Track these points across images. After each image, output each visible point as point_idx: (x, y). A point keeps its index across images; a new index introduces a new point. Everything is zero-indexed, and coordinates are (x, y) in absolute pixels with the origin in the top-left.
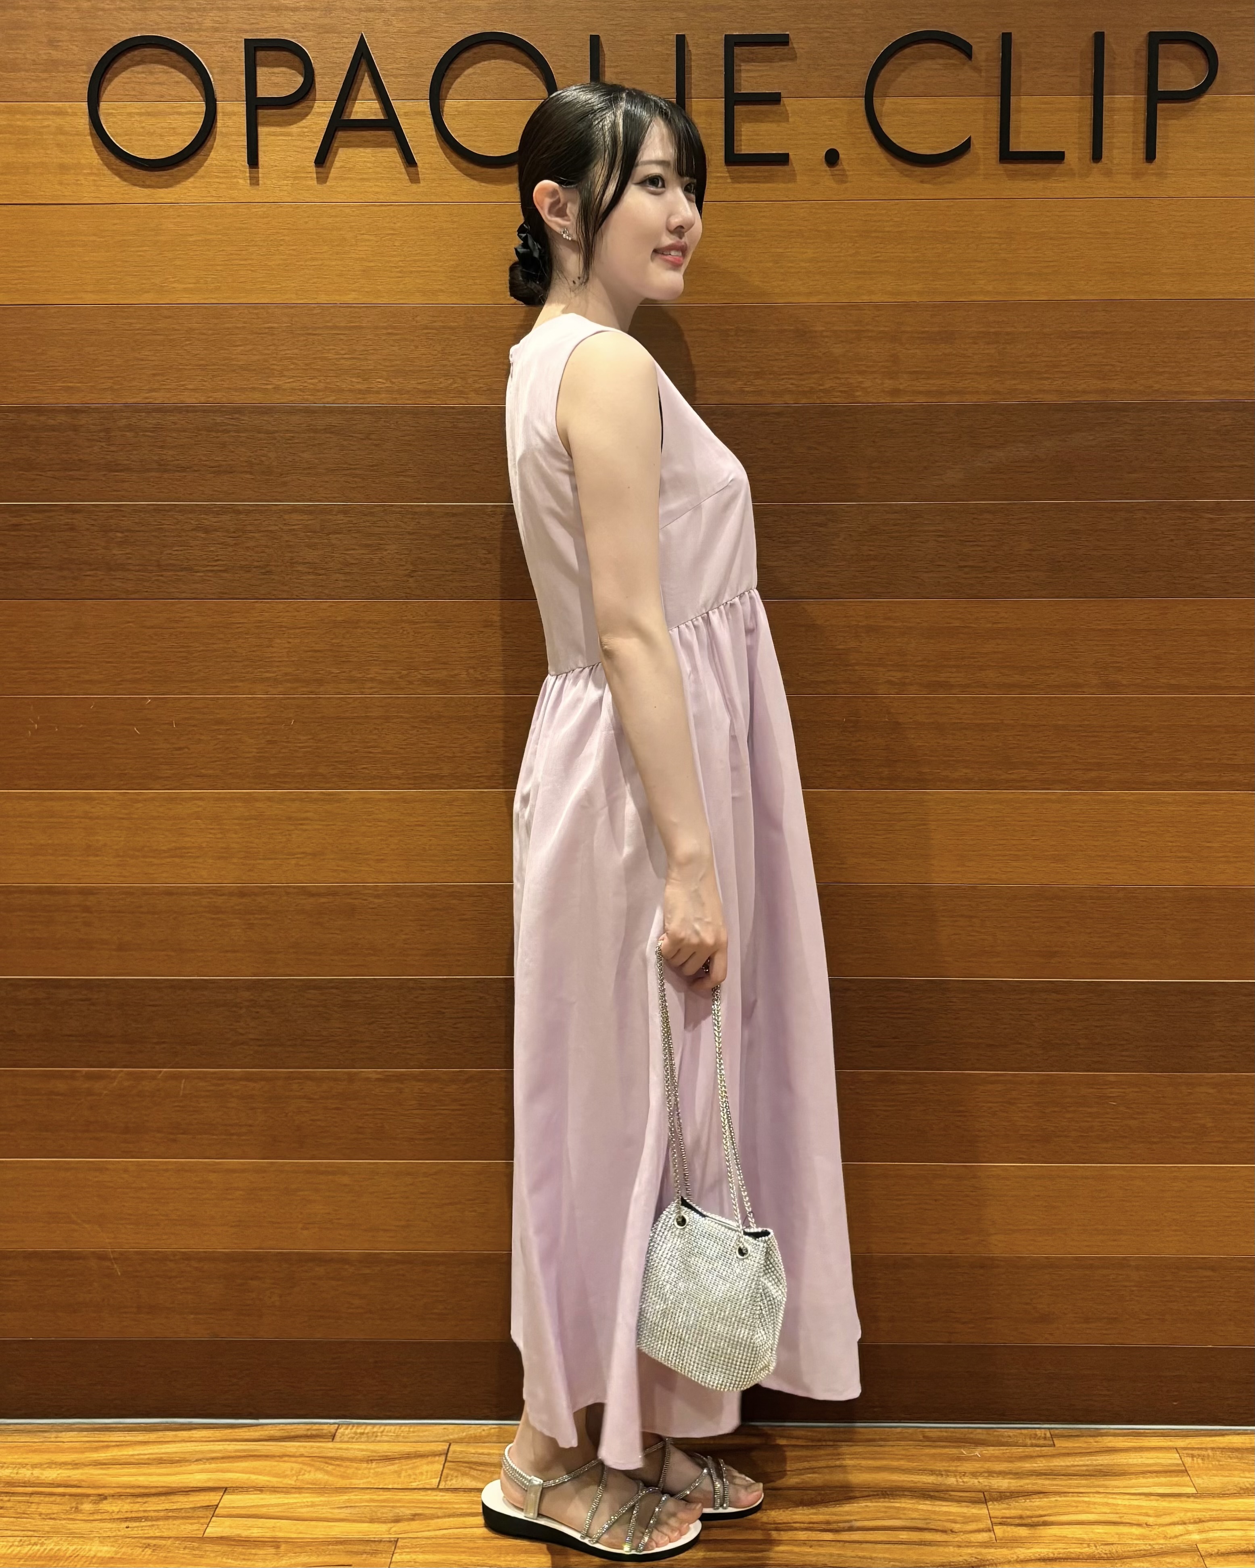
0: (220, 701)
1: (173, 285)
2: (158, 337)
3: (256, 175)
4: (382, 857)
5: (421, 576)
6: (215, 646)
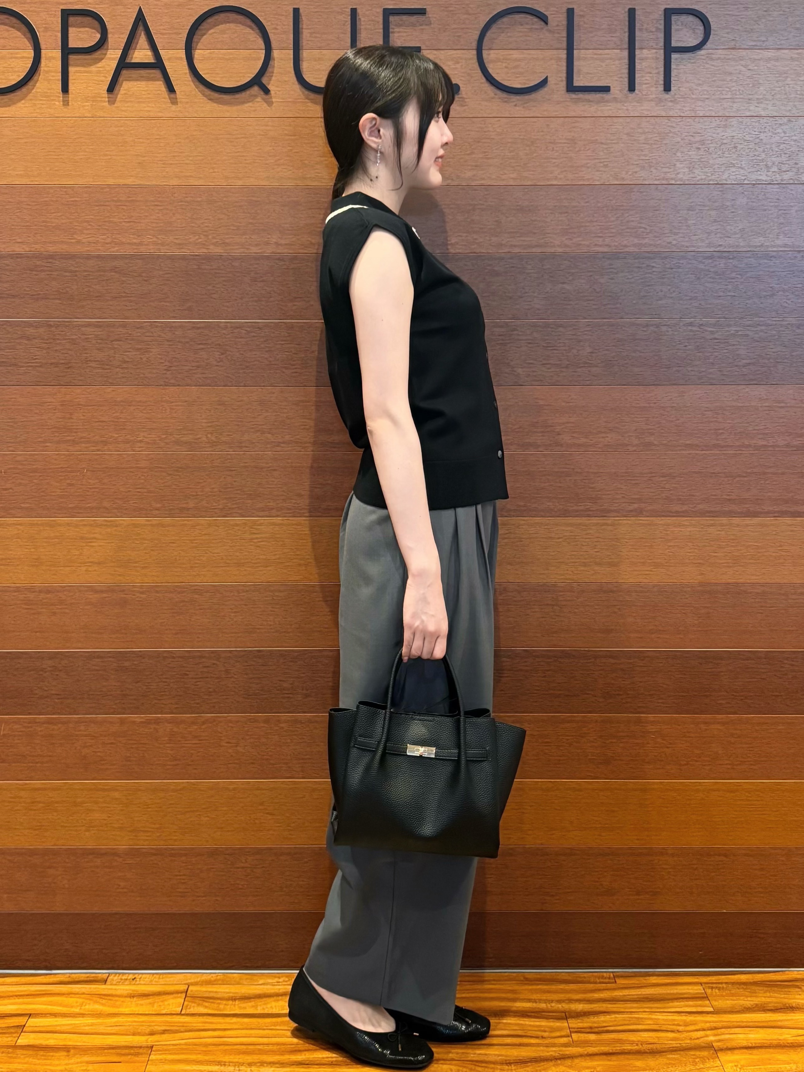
0: (36, 456)
1: (10, 172)
3: (67, 99)
4: (146, 565)
5: (175, 370)
6: (33, 419)
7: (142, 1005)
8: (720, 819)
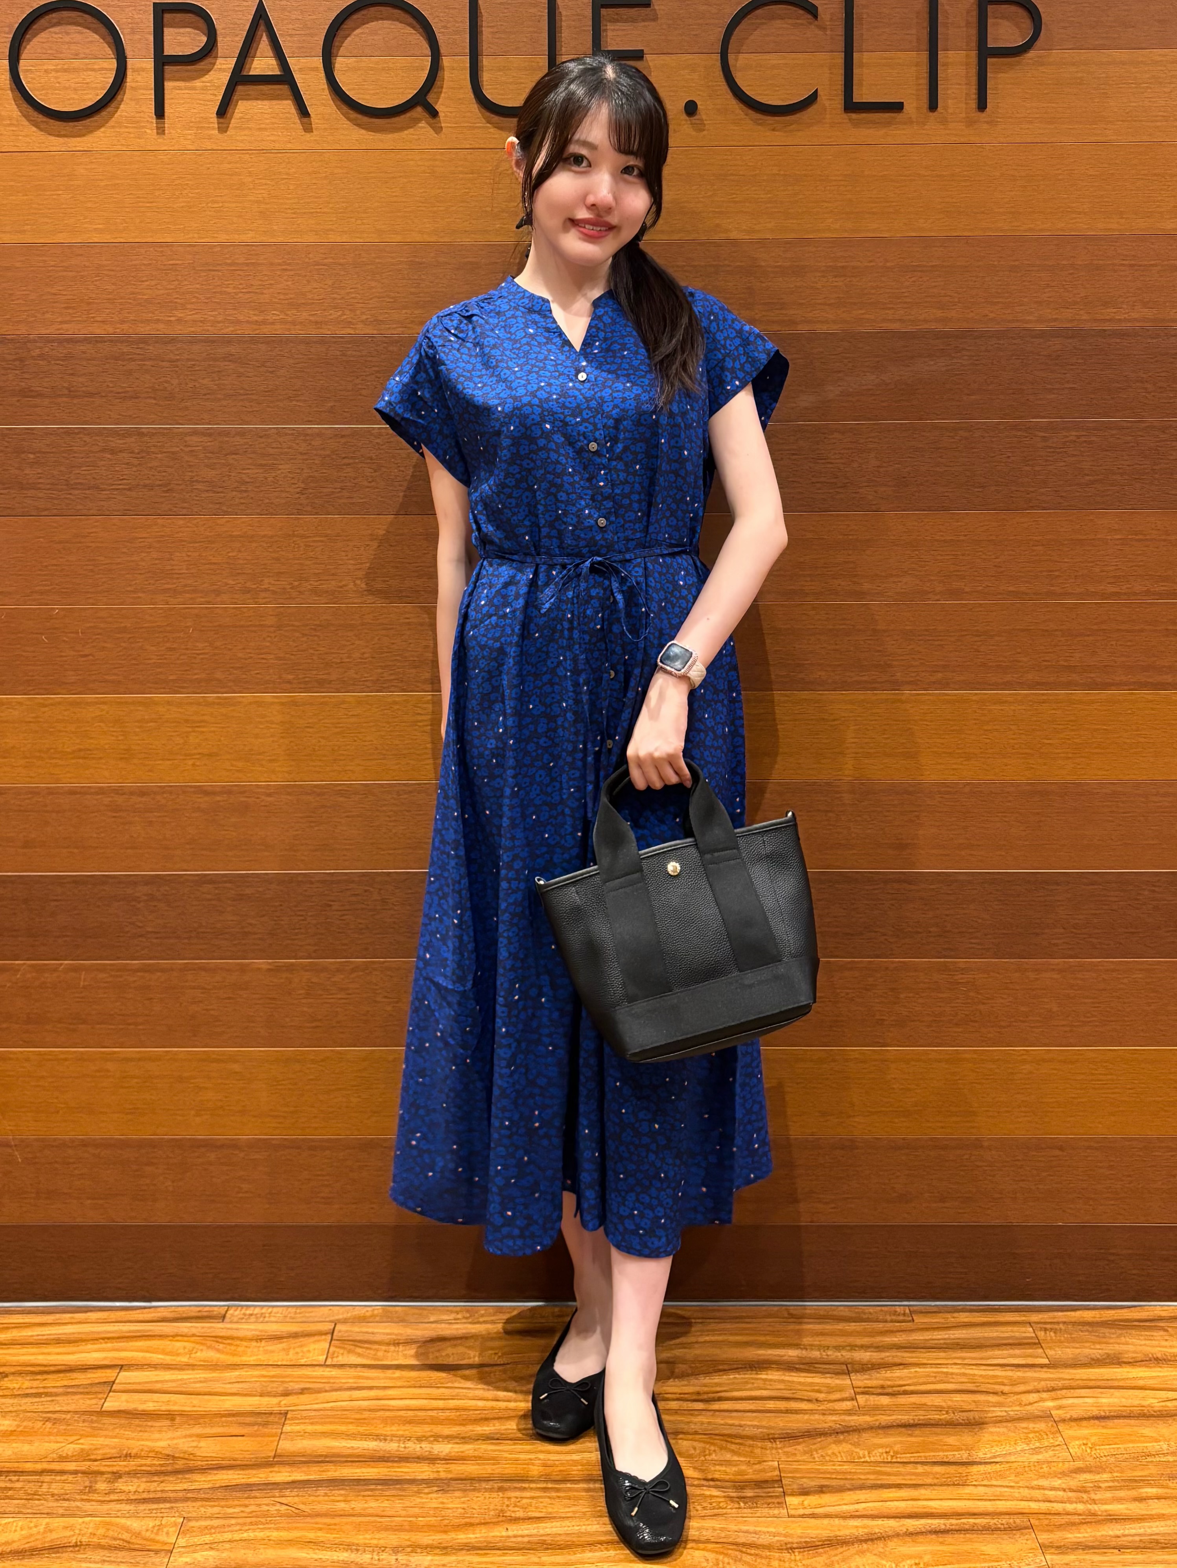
0: (124, 611)
1: (85, 226)
2: (70, 274)
3: (162, 125)
4: (274, 758)
5: (311, 493)
6: (119, 560)
7: (273, 1352)
8: (1054, 1100)
